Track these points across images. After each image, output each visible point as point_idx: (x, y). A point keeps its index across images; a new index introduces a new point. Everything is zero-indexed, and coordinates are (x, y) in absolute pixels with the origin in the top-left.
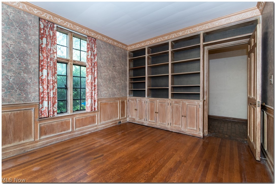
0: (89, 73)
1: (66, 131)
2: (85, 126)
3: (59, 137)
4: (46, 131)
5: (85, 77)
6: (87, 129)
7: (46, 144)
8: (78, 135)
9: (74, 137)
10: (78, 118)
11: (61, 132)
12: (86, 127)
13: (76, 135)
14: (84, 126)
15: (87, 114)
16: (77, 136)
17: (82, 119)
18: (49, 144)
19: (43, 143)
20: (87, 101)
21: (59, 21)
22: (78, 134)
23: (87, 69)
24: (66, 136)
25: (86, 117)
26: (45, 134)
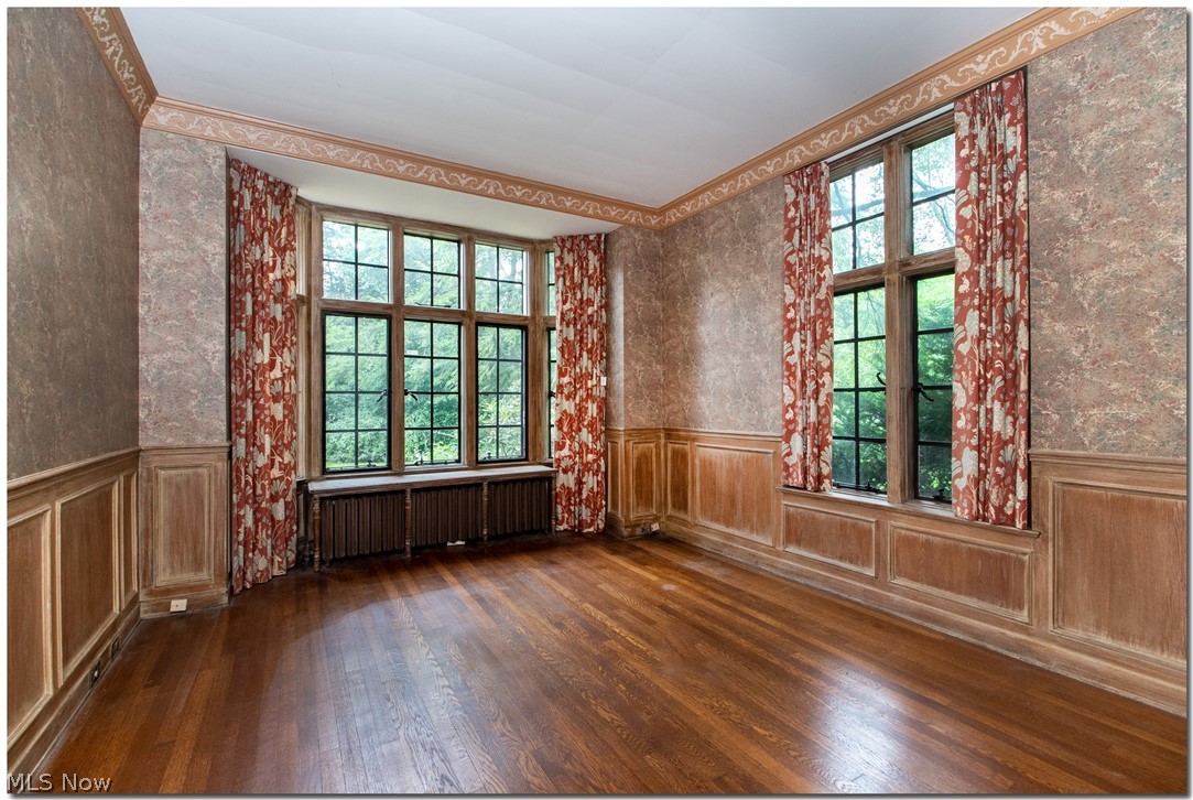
0: (966, 302)
1: (856, 564)
2: (946, 589)
3: (831, 576)
4: (799, 532)
5: (952, 330)
6: (957, 613)
7: (798, 575)
8: (902, 612)
9: (886, 610)
10: (908, 533)
11: (841, 559)
12: (949, 595)
13: (896, 606)
14: (937, 586)
15: (954, 526)
16: (897, 614)
17: (927, 545)
18: (803, 581)
19: (791, 566)
20: (959, 459)
21: (824, 142)
22: (904, 609)
23: (959, 282)
24: (854, 583)
25: (948, 542)
26: (798, 542)
